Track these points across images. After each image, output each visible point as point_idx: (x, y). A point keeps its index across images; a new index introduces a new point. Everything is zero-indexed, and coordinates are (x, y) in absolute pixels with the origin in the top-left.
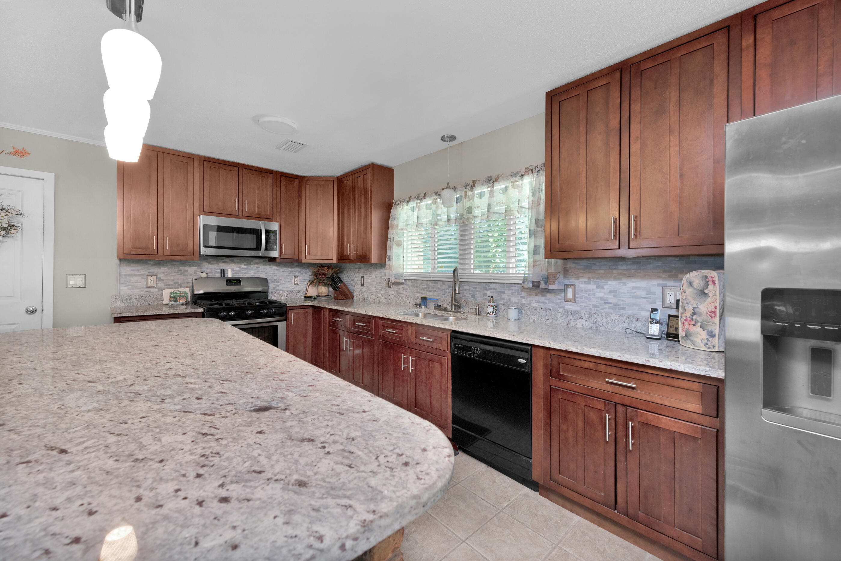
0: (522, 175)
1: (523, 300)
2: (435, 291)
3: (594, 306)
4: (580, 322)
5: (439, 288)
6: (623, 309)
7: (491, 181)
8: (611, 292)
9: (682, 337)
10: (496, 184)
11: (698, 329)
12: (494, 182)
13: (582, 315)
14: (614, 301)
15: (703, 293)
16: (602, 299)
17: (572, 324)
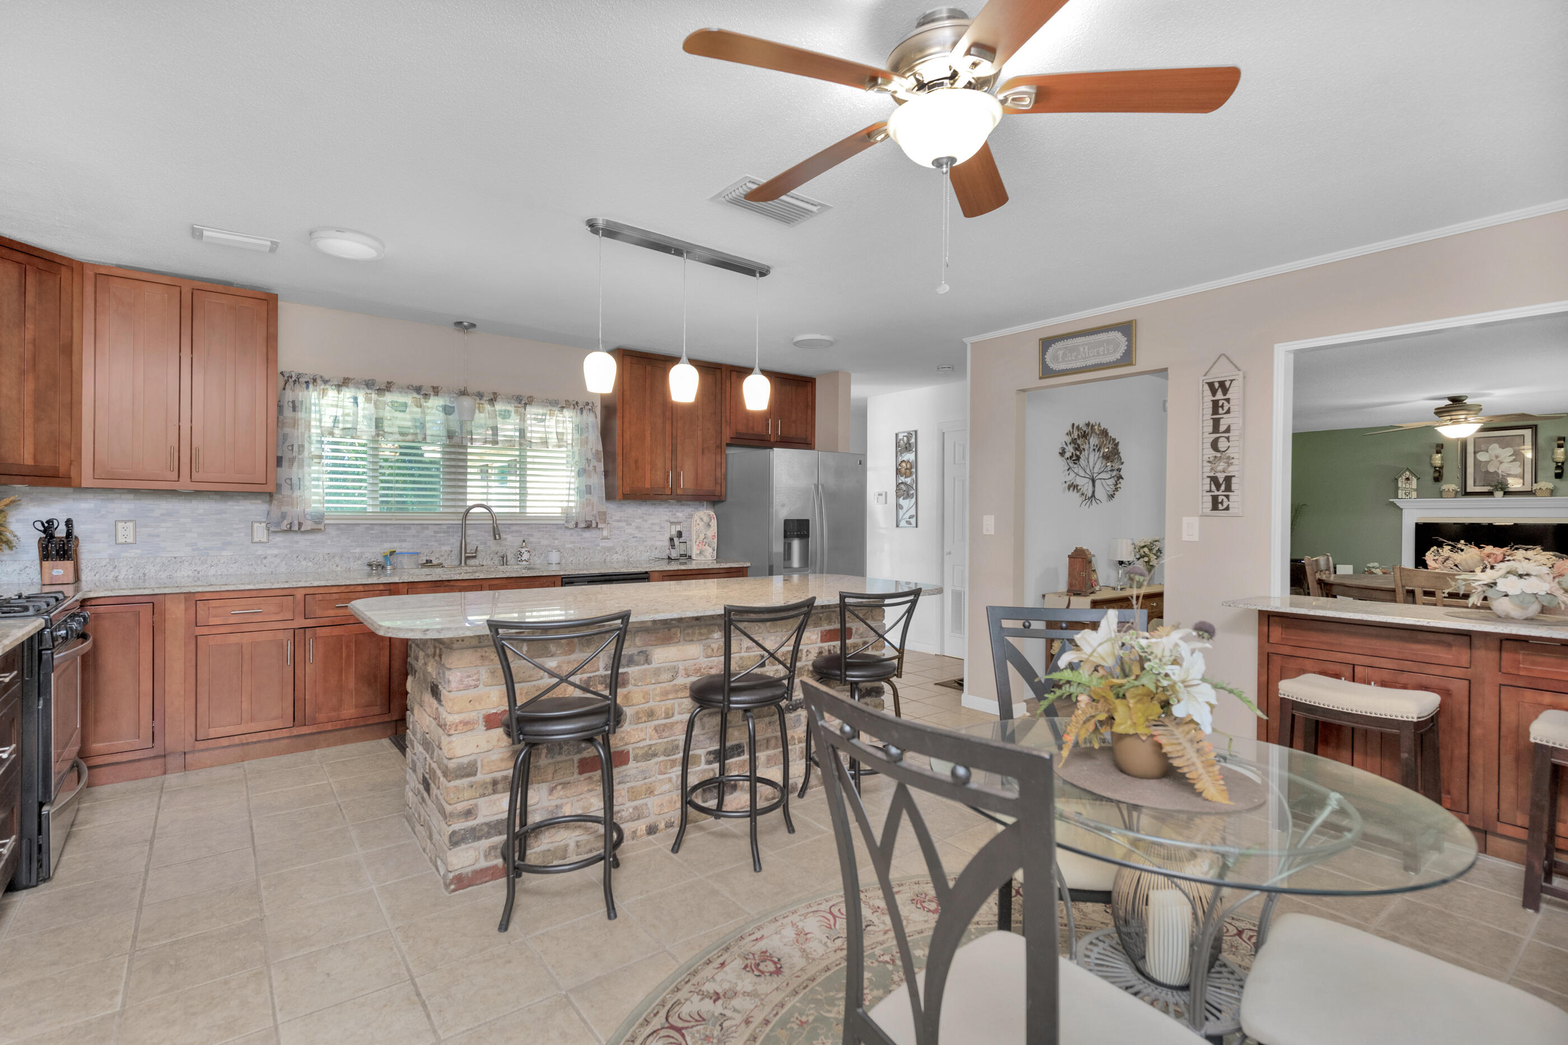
0: (563, 407)
1: (556, 542)
2: (405, 541)
3: (624, 541)
4: (615, 557)
5: (413, 536)
6: (645, 541)
7: (523, 401)
8: (637, 528)
9: (697, 554)
10: (528, 407)
11: (707, 547)
12: (526, 404)
13: (617, 550)
14: (639, 535)
15: (709, 525)
16: (630, 534)
17: (608, 559)
